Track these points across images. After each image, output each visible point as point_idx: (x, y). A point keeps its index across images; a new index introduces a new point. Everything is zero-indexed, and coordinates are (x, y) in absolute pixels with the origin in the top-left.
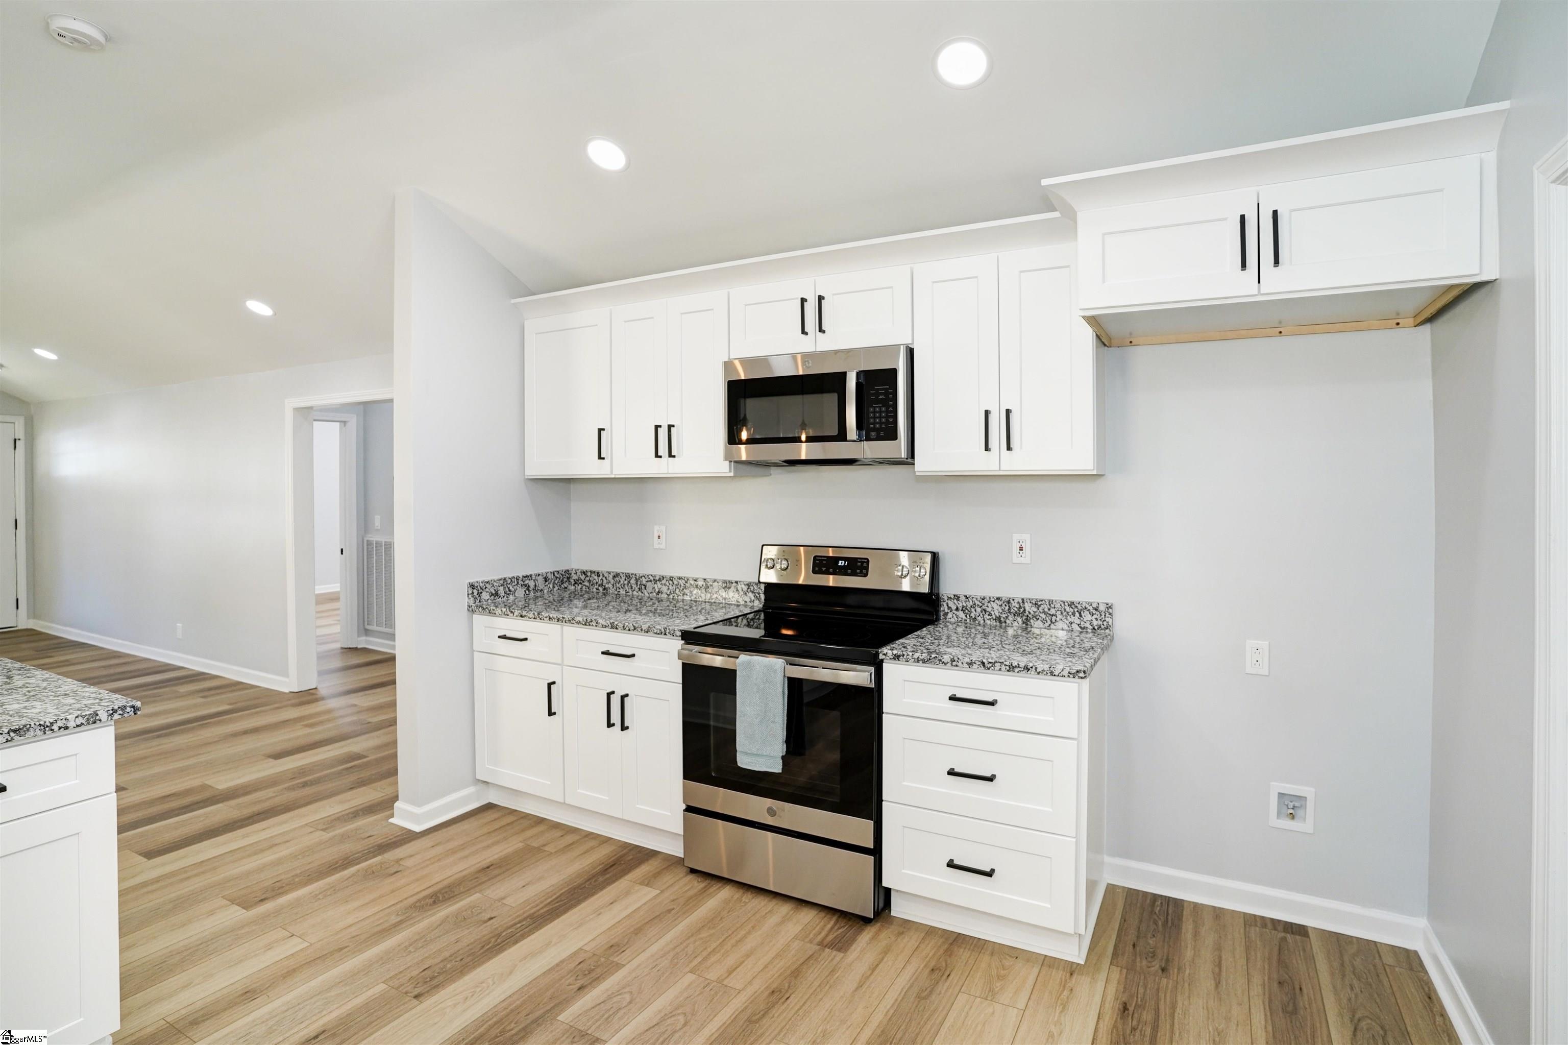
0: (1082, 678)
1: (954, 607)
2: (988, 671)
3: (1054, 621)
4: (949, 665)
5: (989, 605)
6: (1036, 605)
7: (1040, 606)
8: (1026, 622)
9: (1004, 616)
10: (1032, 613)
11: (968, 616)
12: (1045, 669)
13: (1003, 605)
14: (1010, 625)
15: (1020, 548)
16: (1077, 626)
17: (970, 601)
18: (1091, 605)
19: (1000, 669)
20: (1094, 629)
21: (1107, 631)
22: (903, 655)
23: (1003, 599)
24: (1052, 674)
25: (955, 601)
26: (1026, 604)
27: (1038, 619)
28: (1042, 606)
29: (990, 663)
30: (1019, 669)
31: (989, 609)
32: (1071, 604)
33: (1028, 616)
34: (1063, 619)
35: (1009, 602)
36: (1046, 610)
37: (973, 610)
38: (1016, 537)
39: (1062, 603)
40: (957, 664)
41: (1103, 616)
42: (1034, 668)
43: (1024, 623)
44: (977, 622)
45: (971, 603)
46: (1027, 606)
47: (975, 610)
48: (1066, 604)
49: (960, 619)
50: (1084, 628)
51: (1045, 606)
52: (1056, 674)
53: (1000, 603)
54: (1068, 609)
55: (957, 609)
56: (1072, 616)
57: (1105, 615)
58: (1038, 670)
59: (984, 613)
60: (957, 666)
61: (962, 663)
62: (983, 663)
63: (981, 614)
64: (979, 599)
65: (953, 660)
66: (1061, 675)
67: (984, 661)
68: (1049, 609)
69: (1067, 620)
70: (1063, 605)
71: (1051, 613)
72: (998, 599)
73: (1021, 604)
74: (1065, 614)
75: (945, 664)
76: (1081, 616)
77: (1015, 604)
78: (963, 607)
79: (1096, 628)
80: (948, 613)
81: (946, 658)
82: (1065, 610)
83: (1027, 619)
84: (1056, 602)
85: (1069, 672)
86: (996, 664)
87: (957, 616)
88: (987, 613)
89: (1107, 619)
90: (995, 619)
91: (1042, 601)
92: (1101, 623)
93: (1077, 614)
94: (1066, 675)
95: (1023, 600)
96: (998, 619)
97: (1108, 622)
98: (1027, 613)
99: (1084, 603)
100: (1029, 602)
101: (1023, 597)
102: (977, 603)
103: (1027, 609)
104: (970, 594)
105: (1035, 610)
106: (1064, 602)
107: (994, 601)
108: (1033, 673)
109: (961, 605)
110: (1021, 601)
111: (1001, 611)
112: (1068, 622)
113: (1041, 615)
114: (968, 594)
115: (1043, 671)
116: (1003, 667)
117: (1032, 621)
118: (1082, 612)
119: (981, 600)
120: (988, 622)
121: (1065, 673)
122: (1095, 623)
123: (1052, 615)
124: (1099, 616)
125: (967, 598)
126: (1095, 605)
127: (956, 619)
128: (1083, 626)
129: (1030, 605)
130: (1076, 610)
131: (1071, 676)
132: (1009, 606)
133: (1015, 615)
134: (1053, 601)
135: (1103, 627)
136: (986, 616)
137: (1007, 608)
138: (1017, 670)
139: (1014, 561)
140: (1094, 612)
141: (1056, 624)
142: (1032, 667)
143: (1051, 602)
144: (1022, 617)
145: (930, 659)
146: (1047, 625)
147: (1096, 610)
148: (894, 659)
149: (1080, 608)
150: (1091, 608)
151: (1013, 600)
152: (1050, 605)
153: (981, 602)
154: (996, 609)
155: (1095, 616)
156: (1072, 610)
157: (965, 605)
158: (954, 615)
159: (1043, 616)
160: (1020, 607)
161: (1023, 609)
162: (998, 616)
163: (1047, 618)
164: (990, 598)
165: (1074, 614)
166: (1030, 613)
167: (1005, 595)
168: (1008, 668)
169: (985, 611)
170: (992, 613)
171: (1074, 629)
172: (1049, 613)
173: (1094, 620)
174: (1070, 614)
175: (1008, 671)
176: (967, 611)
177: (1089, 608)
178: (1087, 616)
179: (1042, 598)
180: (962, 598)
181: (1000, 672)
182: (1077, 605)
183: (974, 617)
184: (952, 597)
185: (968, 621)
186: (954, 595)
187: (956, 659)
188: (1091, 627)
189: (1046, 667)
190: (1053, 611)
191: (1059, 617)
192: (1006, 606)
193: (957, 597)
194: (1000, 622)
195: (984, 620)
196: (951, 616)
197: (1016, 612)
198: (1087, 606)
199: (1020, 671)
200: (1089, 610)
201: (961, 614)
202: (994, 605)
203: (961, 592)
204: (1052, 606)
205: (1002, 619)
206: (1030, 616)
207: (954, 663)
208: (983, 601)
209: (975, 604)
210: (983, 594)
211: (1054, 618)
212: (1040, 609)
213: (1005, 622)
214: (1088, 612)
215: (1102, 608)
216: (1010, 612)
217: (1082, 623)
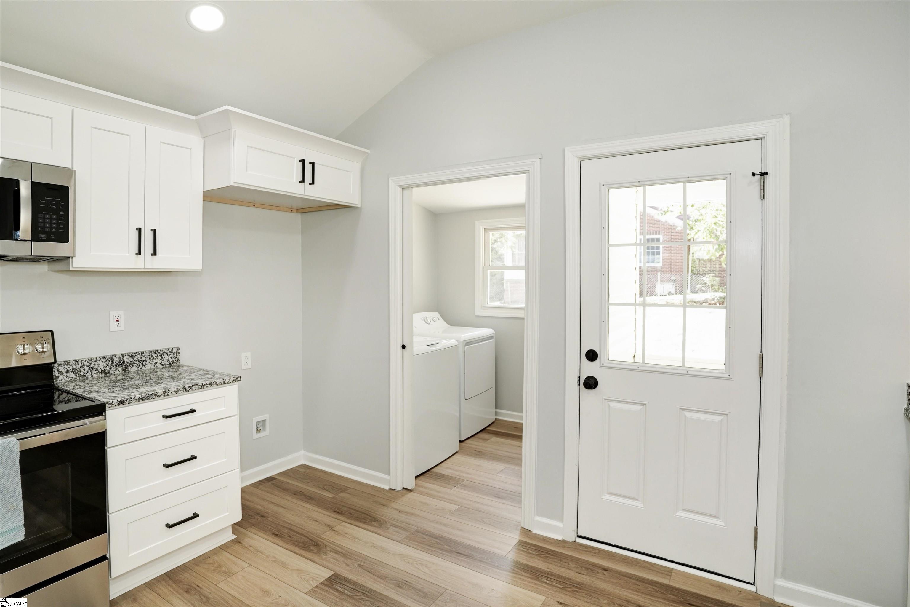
0: (239, 381)
1: (64, 371)
2: (188, 392)
3: (144, 364)
4: (162, 396)
5: (96, 363)
6: (133, 356)
7: (135, 357)
8: (125, 369)
9: (108, 368)
10: (130, 362)
11: (77, 375)
12: (221, 382)
13: (108, 361)
14: (113, 374)
15: (116, 320)
16: (160, 364)
17: (80, 363)
18: (168, 350)
19: (196, 389)
20: (170, 364)
21: (178, 363)
22: (127, 400)
23: (108, 357)
24: (224, 383)
25: (66, 366)
26: (125, 357)
27: (133, 366)
28: (136, 356)
29: (189, 387)
30: (206, 386)
31: (96, 366)
32: (156, 352)
33: (126, 365)
34: (150, 362)
35: (112, 358)
36: (139, 358)
37: (82, 369)
38: (113, 314)
39: (150, 352)
40: (168, 394)
41: (175, 355)
42: (215, 383)
43: (123, 370)
44: (85, 378)
45: (80, 365)
46: (126, 359)
47: (84, 369)
48: (153, 352)
49: (70, 379)
50: (164, 365)
51: (139, 356)
52: (226, 382)
53: (104, 360)
54: (154, 355)
55: (67, 372)
56: (156, 359)
57: (176, 355)
58: (217, 383)
59: (91, 369)
60: (168, 395)
61: (171, 392)
62: (185, 389)
63: (89, 372)
64: (87, 360)
65: (165, 392)
66: (229, 382)
67: (186, 387)
68: (141, 358)
69: (153, 361)
70: (150, 353)
71: (143, 360)
72: (103, 357)
73: (121, 358)
74: (152, 358)
75: (159, 396)
76: (162, 358)
77: (116, 359)
78: (73, 369)
79: (171, 363)
80: (59, 376)
81: (160, 392)
82: (152, 356)
83: (125, 367)
84: (146, 352)
85: (233, 380)
86: (193, 387)
87: (67, 377)
88: (94, 370)
89: (178, 357)
90: (101, 372)
91: (136, 353)
92: (174, 359)
93: (160, 357)
94: (231, 382)
95: (122, 355)
96: (104, 372)
97: (178, 358)
98: (126, 363)
99: (164, 350)
100: (127, 355)
101: (122, 353)
102: (85, 363)
103: (126, 360)
104: (79, 358)
105: (131, 360)
106: (151, 351)
107: (100, 360)
108: (214, 386)
109: (71, 368)
110: (121, 356)
111: (106, 366)
112: (154, 363)
113: (136, 362)
114: (77, 359)
115: (220, 383)
116: (198, 387)
117: (129, 368)
118: (163, 356)
119: (89, 361)
120: (96, 376)
121: (231, 381)
122: (171, 360)
123: (144, 361)
124: (173, 355)
125: (77, 362)
126: (170, 350)
127: (67, 379)
128: (163, 364)
129: (128, 357)
130: (159, 355)
131: (234, 381)
132: (112, 361)
133: (116, 366)
134: (144, 352)
135: (175, 361)
136: (94, 372)
137: (111, 362)
138: (205, 387)
139: (111, 330)
140: (170, 354)
141: (146, 366)
142: (214, 383)
143: (142, 353)
144: (122, 366)
145: (148, 397)
146: (140, 368)
147: (171, 352)
148: (119, 404)
149: (161, 353)
150: (168, 352)
151: (115, 356)
152: (142, 355)
153: (89, 363)
154: (102, 365)
155: (171, 356)
156: (156, 355)
157: (75, 367)
158: (65, 377)
159: (137, 363)
160: (121, 360)
161: (122, 361)
162: (103, 369)
163: (140, 364)
164: (97, 358)
165: (157, 357)
166: (127, 362)
167: (108, 354)
168: (200, 387)
169: (92, 368)
170: (99, 368)
171: (158, 367)
172: (141, 360)
173: (170, 358)
174: (155, 357)
175: (200, 389)
176: (76, 372)
177: (167, 352)
178: (166, 357)
179: (136, 351)
180: (73, 363)
181: (196, 391)
182: (160, 351)
183: (83, 374)
184: (63, 363)
185: (78, 378)
186: (65, 362)
187: (167, 391)
188: (168, 363)
189: (221, 380)
190: (144, 358)
191: (148, 361)
192: (109, 361)
193: (67, 363)
194: (105, 373)
195: (92, 375)
196: (62, 378)
197: (117, 364)
198: (166, 351)
199: (207, 387)
200: (167, 353)
201: (71, 375)
202: (100, 363)
203: (71, 358)
204: (143, 355)
205: (107, 371)
206: (127, 365)
207: (166, 394)
208: (91, 362)
209: (84, 365)
210: (90, 357)
211: (145, 362)
212: (135, 358)
213: (109, 373)
214: (166, 355)
215: (175, 350)
216: (113, 365)
217: (163, 362)
